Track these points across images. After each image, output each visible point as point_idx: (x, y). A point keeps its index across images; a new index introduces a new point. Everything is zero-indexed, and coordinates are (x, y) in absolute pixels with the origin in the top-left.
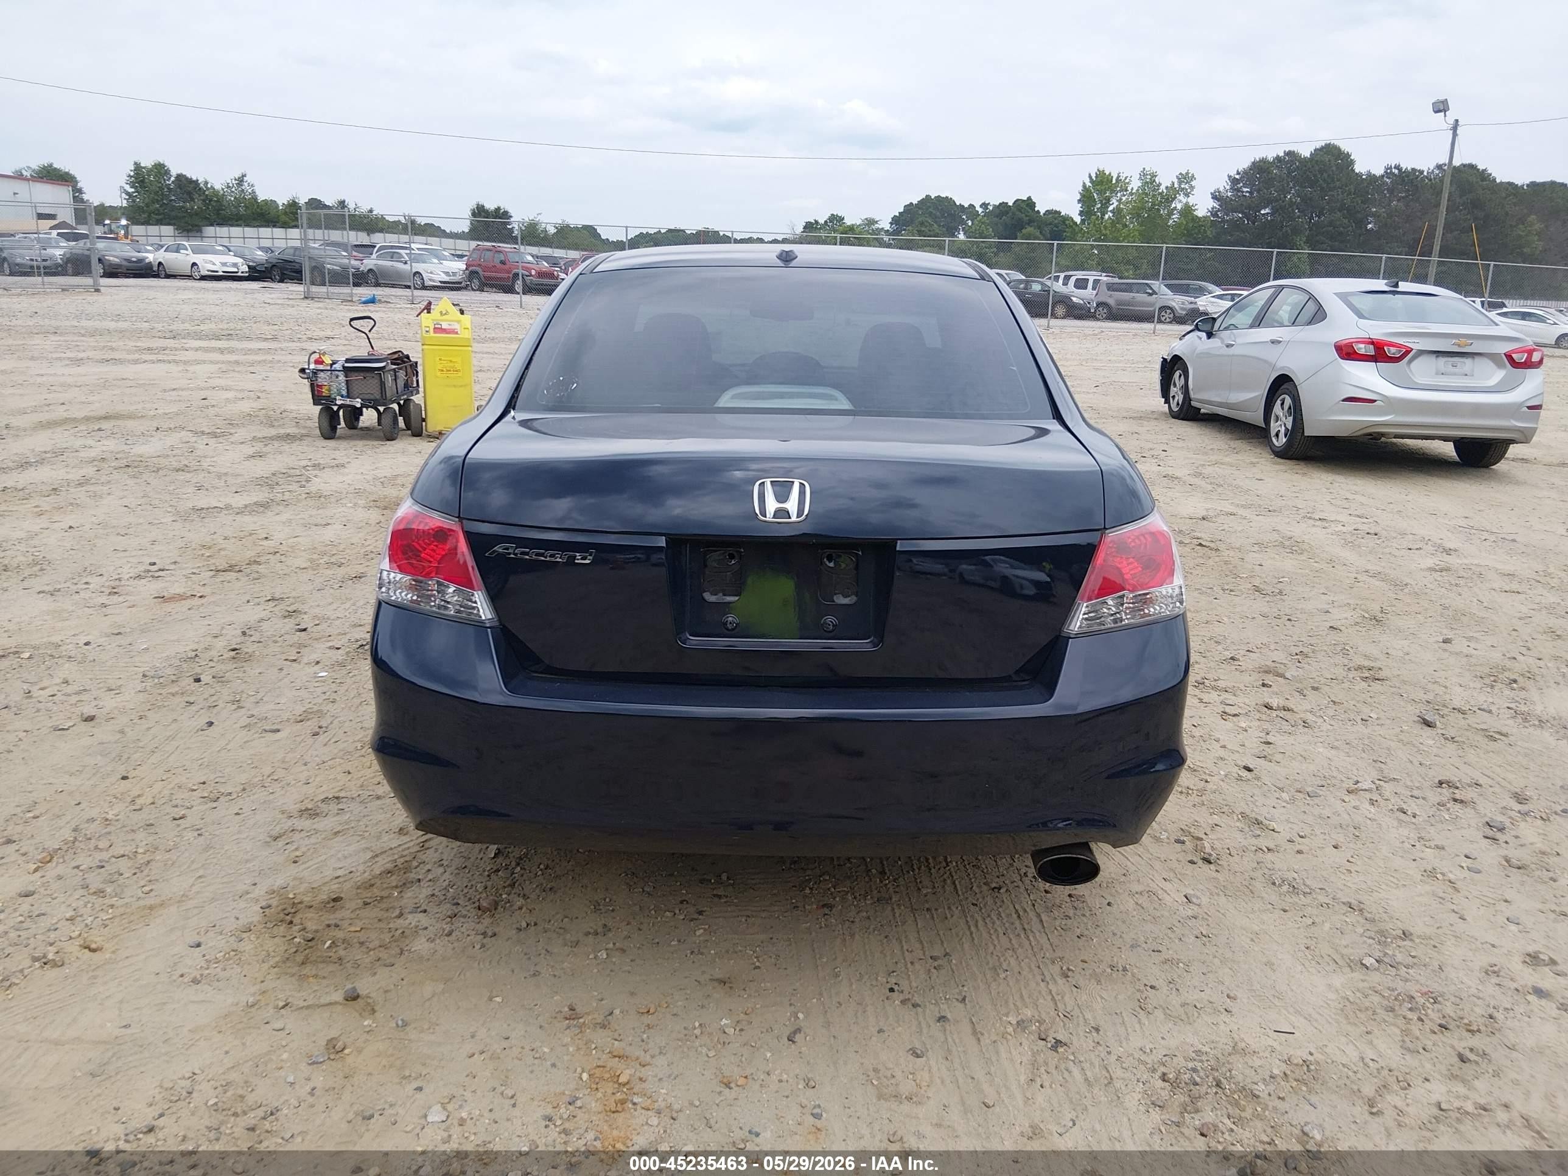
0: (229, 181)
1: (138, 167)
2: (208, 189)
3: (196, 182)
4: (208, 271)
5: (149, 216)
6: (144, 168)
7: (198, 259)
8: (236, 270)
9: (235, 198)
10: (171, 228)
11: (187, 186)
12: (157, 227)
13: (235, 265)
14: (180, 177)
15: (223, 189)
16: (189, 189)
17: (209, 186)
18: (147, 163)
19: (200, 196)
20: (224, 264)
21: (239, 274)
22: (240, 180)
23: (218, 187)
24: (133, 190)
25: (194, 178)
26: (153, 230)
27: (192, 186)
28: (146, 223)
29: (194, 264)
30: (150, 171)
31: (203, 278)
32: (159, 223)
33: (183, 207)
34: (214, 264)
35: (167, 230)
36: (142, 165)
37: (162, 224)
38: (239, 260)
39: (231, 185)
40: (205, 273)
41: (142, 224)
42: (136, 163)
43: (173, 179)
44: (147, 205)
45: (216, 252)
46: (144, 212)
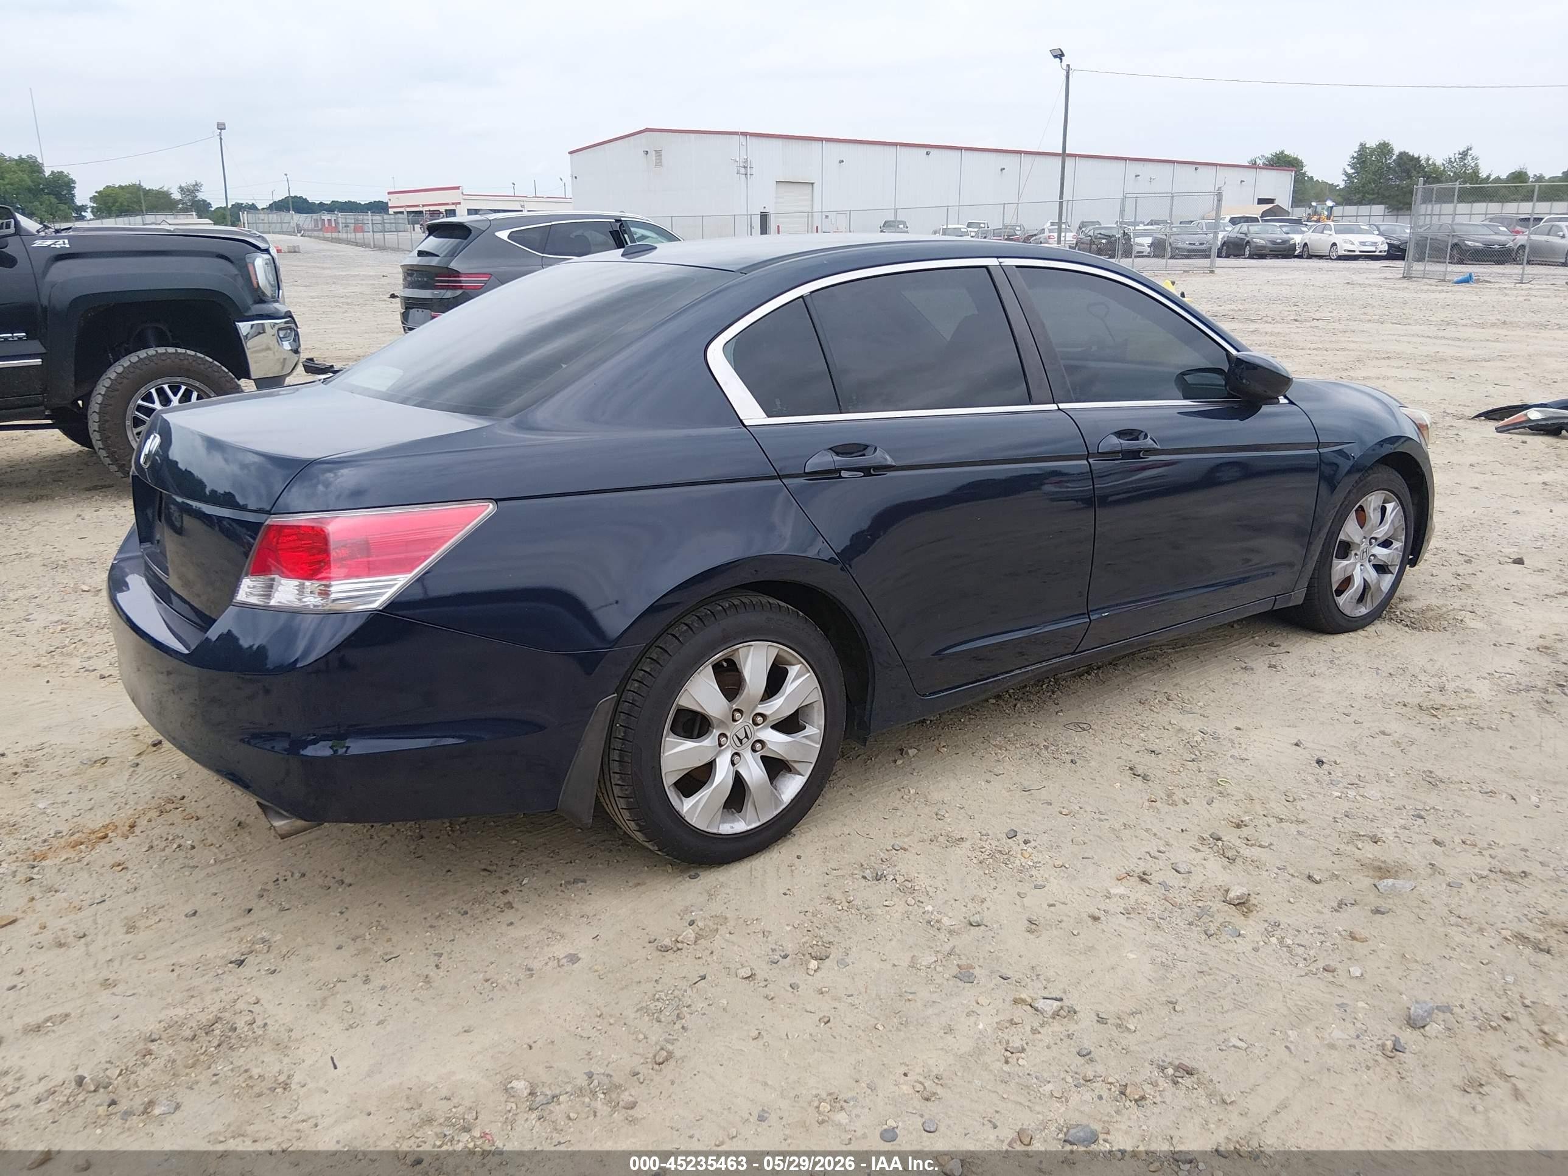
0: (1452, 156)
1: (1363, 147)
2: (1429, 165)
3: (1418, 159)
4: (1345, 250)
5: (1363, 196)
6: (1368, 148)
7: (1338, 239)
8: (1374, 249)
9: (1455, 173)
10: (1382, 207)
11: (1409, 165)
12: (1368, 207)
13: (1375, 244)
14: (1402, 155)
15: (1444, 165)
16: (1408, 167)
17: (1430, 162)
18: (1372, 143)
19: (1419, 173)
20: (1363, 243)
21: (1376, 253)
22: (1464, 155)
23: (1439, 162)
24: (1353, 171)
25: (1416, 156)
26: (1364, 209)
27: (1413, 163)
28: (1360, 203)
29: (1334, 244)
30: (1373, 150)
31: (1340, 258)
32: (1371, 202)
33: (1399, 185)
34: (1353, 244)
35: (1379, 209)
36: (1367, 146)
37: (1374, 204)
38: (1381, 239)
39: (1453, 160)
40: (1341, 252)
41: (1355, 204)
42: (1361, 144)
43: (1394, 157)
44: (1363, 187)
45: (1360, 232)
46: (1359, 193)
